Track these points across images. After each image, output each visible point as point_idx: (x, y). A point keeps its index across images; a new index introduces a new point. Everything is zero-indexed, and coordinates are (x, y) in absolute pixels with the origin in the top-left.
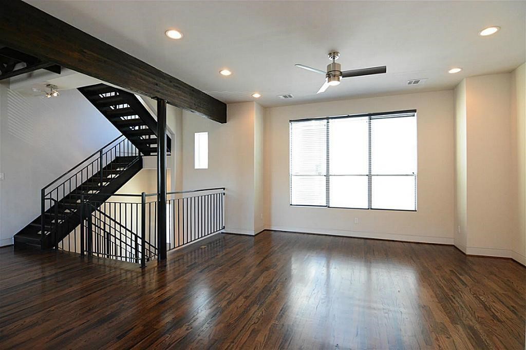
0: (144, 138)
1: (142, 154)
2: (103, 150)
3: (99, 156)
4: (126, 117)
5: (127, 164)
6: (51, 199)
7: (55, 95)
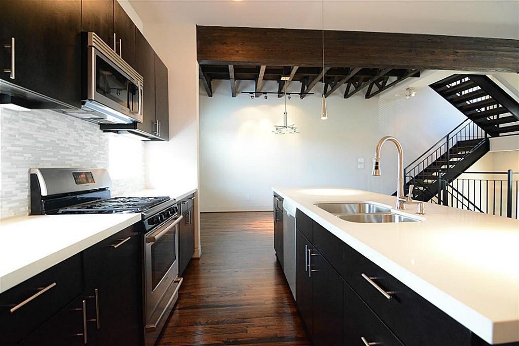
0: (492, 119)
1: (488, 136)
2: (450, 135)
3: (446, 141)
4: (471, 101)
5: (473, 147)
6: (410, 176)
7: (413, 95)
